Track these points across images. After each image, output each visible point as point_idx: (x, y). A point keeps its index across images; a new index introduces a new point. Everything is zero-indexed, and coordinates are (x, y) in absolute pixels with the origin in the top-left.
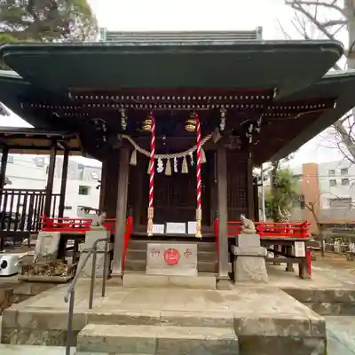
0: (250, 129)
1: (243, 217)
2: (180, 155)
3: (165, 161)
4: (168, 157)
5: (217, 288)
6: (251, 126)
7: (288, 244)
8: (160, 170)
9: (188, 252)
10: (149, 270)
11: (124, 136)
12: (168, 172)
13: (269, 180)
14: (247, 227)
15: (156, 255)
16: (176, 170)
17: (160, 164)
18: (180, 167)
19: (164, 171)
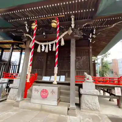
0: (91, 36)
1: (86, 73)
2: (52, 42)
3: (45, 46)
4: (47, 43)
5: (68, 114)
6: (91, 34)
7: (110, 88)
8: (43, 50)
9: (53, 92)
10: (32, 100)
11: (27, 35)
12: (47, 51)
13: (101, 64)
14: (88, 79)
15: (36, 93)
16: (50, 50)
17: (43, 47)
18: (52, 48)
19: (45, 50)
